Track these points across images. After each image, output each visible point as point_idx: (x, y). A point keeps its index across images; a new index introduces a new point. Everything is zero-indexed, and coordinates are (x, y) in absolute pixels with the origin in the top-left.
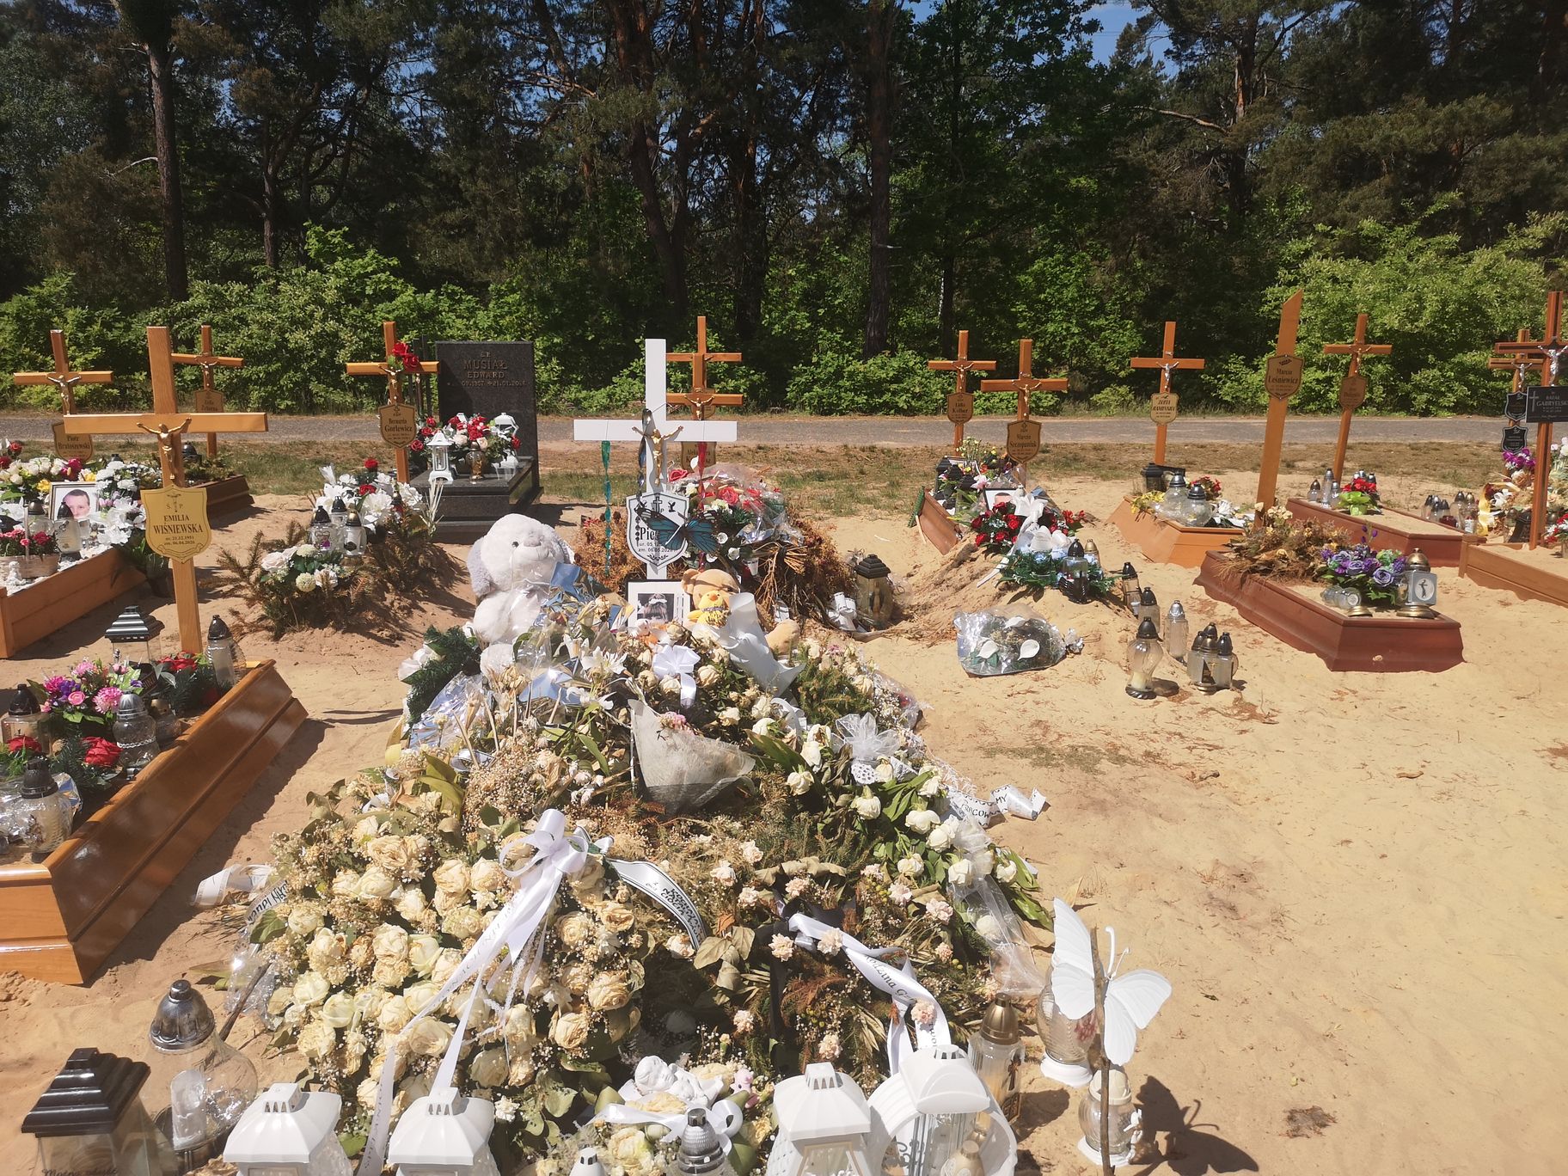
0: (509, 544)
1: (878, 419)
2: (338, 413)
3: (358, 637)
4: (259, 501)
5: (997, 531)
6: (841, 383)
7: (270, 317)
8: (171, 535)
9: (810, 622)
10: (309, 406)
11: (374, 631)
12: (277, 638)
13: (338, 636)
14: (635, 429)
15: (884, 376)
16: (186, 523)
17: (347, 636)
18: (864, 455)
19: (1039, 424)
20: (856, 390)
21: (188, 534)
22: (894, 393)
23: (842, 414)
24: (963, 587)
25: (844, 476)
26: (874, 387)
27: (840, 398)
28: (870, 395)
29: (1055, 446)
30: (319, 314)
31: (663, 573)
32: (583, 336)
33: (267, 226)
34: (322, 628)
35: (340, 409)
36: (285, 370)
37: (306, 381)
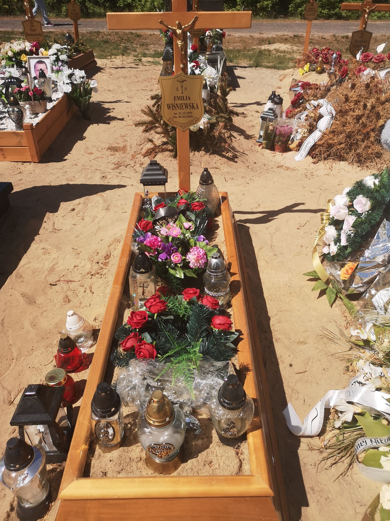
8: (178, 111)
11: (224, 153)
16: (188, 102)
21: (188, 110)
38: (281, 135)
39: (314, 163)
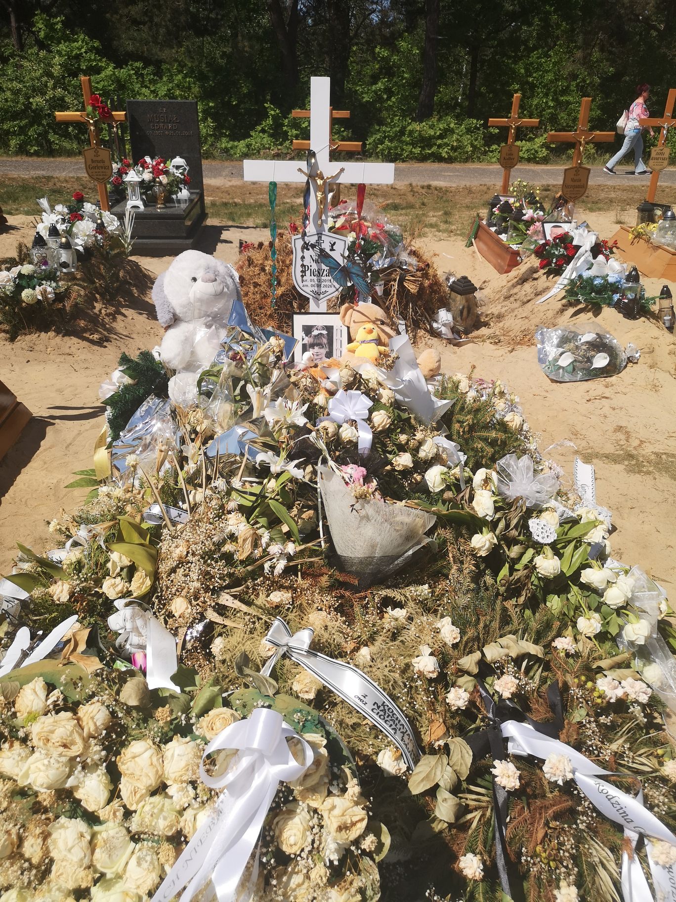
0: (189, 280)
1: (429, 166)
2: (69, 156)
3: (75, 340)
4: (11, 220)
5: (558, 257)
6: (404, 138)
7: (17, 85)
9: (421, 333)
10: (50, 151)
11: (87, 335)
12: (12, 339)
13: (59, 339)
14: (300, 170)
15: (432, 133)
17: (66, 338)
18: (424, 191)
19: (589, 170)
20: (413, 144)
22: (439, 146)
23: (404, 161)
24: (529, 301)
25: (411, 206)
26: (426, 142)
27: (403, 150)
28: (423, 148)
29: (554, 186)
30: (51, 84)
31: (323, 307)
32: (229, 102)
33: (13, 19)
34: (46, 332)
35: (70, 153)
36: (31, 124)
37: (47, 133)
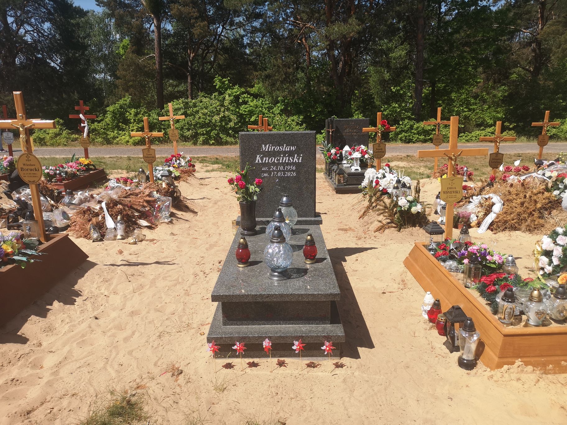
8: (449, 195)
12: (399, 231)
20: (419, 133)
27: (413, 137)
28: (425, 136)
30: (222, 110)
33: (189, 78)
34: (415, 227)
35: (232, 143)
37: (218, 134)
38: (463, 217)
39: (495, 234)
